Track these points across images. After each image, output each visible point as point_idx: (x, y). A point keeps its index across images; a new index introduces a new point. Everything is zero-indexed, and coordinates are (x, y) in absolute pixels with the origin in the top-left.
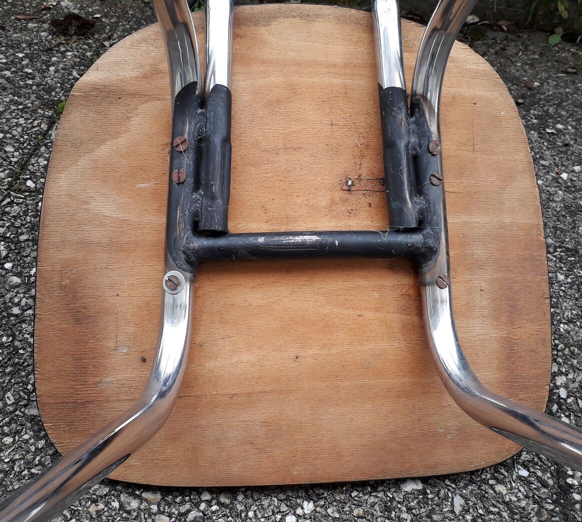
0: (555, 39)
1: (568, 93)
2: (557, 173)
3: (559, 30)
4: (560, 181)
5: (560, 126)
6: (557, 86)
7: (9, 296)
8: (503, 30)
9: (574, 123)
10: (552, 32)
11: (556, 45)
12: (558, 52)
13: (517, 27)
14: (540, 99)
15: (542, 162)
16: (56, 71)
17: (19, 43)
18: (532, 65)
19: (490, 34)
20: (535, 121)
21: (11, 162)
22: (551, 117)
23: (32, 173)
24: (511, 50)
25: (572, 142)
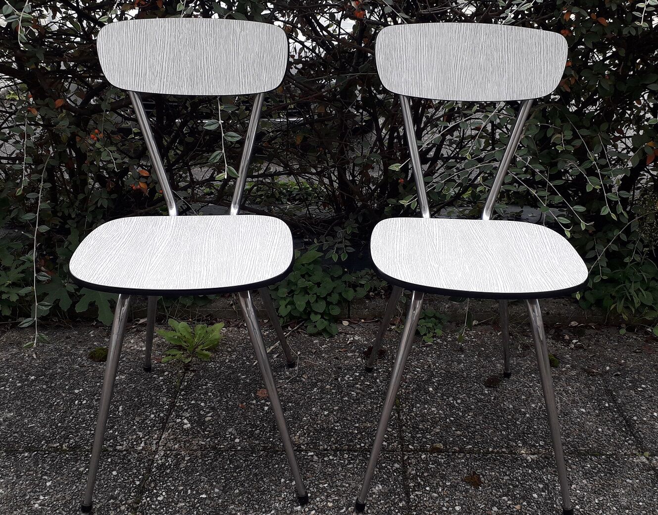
0: (623, 331)
1: (640, 365)
2: (651, 413)
3: (623, 326)
4: (654, 417)
5: (643, 386)
6: (634, 361)
7: (437, 502)
8: (593, 328)
9: (650, 383)
10: (620, 328)
11: (624, 335)
12: (627, 339)
13: (599, 326)
14: (628, 371)
15: (642, 408)
16: (381, 382)
17: (352, 367)
18: (616, 349)
19: (587, 332)
20: (630, 384)
21: (395, 436)
22: (638, 381)
23: (408, 441)
24: (602, 341)
25: (653, 395)
